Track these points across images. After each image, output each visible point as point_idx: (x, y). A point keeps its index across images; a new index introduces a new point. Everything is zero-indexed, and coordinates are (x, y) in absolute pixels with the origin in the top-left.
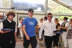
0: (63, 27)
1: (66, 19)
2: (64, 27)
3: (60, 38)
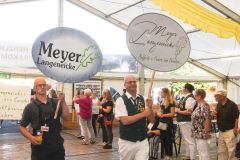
0: (182, 110)
1: (189, 88)
2: (184, 109)
3: (177, 135)
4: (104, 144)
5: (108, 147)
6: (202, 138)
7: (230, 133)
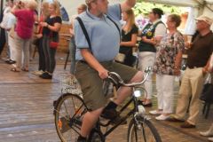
4: (41, 73)
5: (47, 77)
6: (171, 74)
7: (198, 72)
